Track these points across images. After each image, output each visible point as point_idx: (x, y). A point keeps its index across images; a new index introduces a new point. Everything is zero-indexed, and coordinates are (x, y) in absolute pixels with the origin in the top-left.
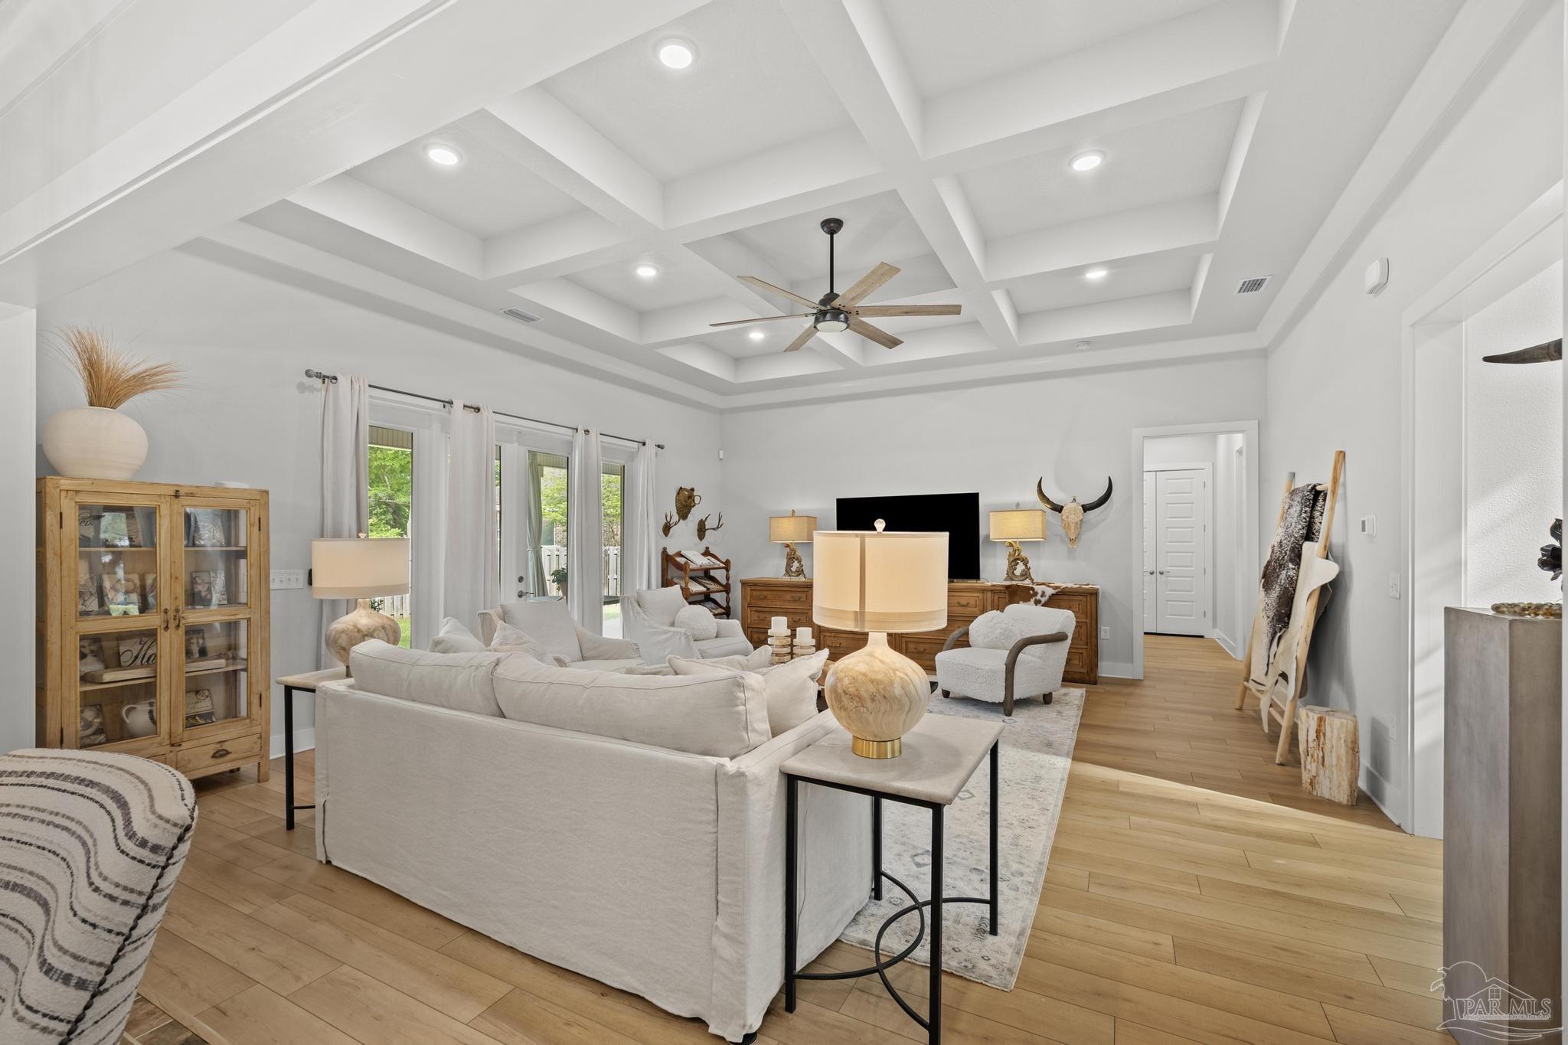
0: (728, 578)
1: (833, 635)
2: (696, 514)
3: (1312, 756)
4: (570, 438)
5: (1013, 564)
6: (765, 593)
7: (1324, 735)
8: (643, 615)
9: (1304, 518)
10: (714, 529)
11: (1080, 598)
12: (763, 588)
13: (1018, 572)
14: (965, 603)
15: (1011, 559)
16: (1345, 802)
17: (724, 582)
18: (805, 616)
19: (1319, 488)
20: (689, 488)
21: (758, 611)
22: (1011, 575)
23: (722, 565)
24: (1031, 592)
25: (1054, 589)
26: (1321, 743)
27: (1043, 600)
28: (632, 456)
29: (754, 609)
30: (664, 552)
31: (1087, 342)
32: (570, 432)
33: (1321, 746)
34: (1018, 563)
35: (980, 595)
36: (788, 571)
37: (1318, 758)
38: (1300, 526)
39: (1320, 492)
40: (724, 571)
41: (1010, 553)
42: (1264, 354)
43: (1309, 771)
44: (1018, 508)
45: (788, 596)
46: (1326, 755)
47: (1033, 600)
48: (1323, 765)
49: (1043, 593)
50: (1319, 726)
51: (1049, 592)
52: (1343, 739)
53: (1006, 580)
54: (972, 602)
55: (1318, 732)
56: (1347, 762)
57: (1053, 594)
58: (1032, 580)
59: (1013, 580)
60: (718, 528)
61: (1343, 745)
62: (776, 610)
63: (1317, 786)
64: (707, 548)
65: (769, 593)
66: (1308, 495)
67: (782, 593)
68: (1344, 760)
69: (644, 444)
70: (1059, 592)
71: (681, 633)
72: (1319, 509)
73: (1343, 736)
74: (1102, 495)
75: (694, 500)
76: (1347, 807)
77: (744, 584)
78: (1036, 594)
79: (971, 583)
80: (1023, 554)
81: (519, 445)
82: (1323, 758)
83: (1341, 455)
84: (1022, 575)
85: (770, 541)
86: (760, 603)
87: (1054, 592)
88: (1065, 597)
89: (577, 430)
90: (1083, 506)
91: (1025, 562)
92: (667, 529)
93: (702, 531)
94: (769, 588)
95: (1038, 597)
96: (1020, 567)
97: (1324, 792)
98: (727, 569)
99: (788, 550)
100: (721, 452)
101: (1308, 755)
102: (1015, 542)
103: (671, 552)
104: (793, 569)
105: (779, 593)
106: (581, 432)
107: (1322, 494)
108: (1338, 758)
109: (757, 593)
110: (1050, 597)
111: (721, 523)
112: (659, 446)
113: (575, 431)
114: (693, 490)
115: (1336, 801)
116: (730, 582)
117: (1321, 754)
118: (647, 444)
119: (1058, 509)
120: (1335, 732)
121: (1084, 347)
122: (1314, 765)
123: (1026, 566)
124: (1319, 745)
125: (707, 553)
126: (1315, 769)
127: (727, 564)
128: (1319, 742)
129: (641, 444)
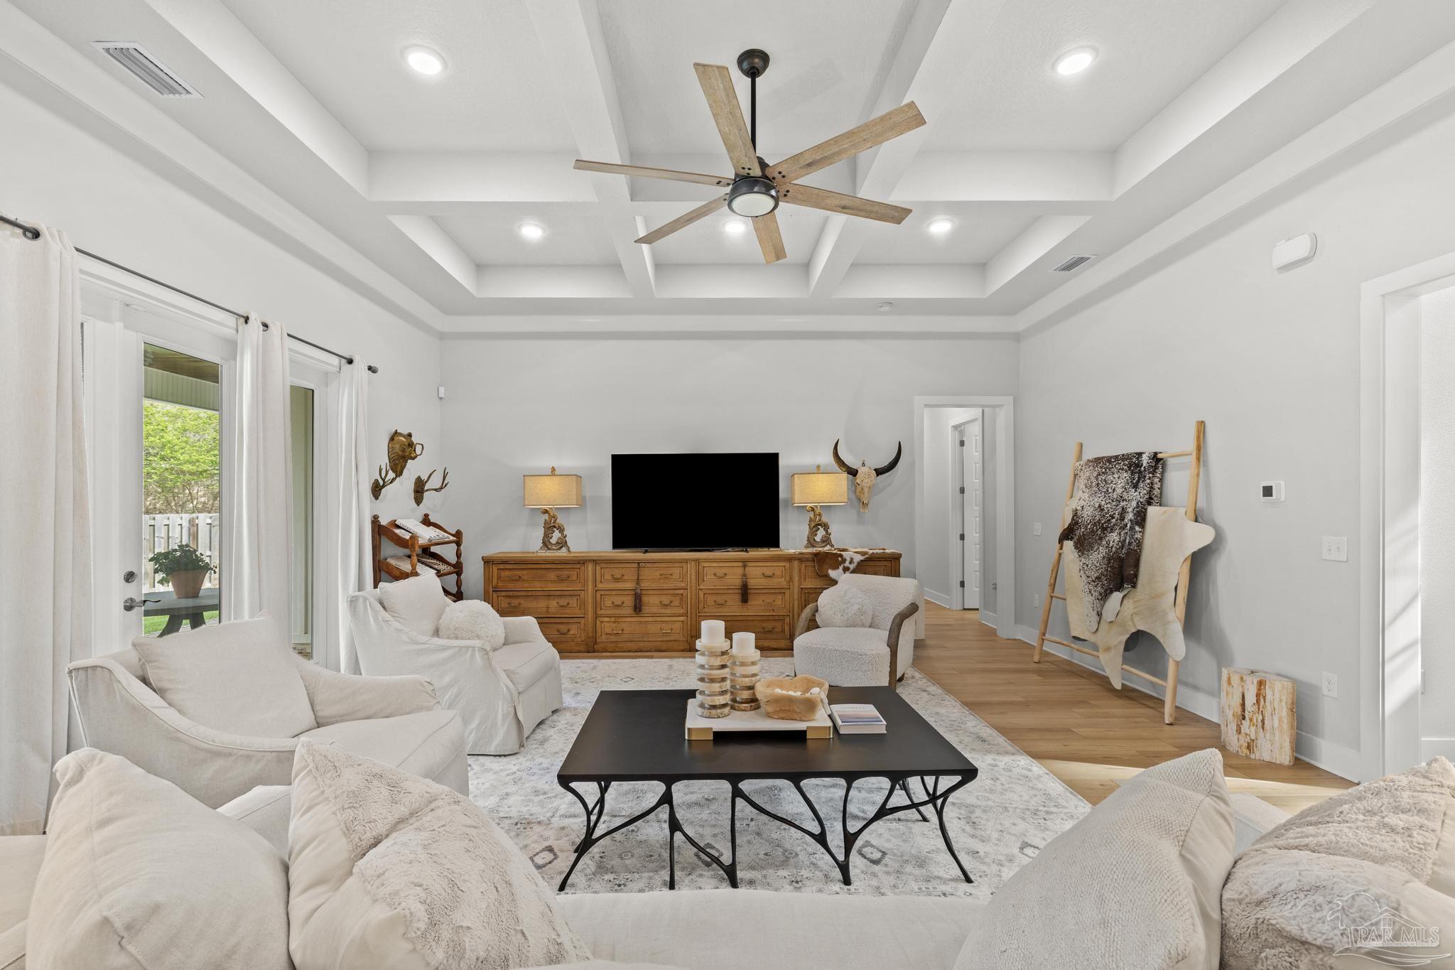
0: (459, 555)
1: (613, 619)
2: (413, 469)
3: (1251, 720)
4: (230, 332)
5: (814, 529)
6: (518, 573)
7: (1264, 698)
8: (396, 625)
9: (1148, 484)
10: (436, 490)
11: (885, 563)
12: (516, 566)
13: (818, 538)
14: (771, 574)
15: (813, 525)
16: (1287, 763)
17: (453, 560)
18: (575, 599)
19: (1159, 456)
20: (405, 432)
21: (509, 597)
22: (811, 543)
23: (452, 538)
24: (840, 559)
25: (862, 555)
26: (1261, 707)
27: (852, 567)
28: (326, 377)
29: (503, 594)
30: (375, 520)
31: (889, 303)
32: (231, 320)
33: (1261, 709)
34: (819, 529)
35: (787, 565)
36: (546, 544)
37: (1257, 721)
38: (1145, 491)
39: (1161, 459)
40: (454, 546)
41: (811, 518)
42: (1017, 337)
43: (1246, 734)
44: (819, 470)
45: (552, 575)
46: (1266, 719)
47: (841, 568)
48: (1263, 728)
49: (852, 559)
50: (1259, 689)
51: (858, 558)
52: (1284, 701)
53: (806, 547)
54: (778, 573)
55: (1258, 695)
56: (1288, 723)
57: (862, 561)
58: (832, 546)
59: (815, 547)
60: (441, 488)
61: (1284, 707)
62: (534, 593)
63: (1255, 749)
64: (426, 516)
65: (525, 572)
66: (1151, 462)
67: (544, 572)
68: (1286, 721)
69: (350, 362)
70: (867, 558)
71: (474, 648)
72: (1158, 475)
73: (1284, 698)
74: (891, 459)
75: (415, 451)
76: (1288, 767)
77: (488, 562)
78: (844, 561)
79: (773, 552)
80: (824, 519)
81: (126, 327)
82: (1263, 721)
83: (1201, 426)
84: (823, 541)
85: (524, 506)
86: (511, 586)
87: (862, 558)
88: (871, 563)
89: (247, 320)
90: (876, 470)
91: (826, 527)
92: (377, 490)
93: (419, 490)
94: (525, 566)
95: (847, 564)
96: (821, 533)
97: (1264, 755)
98: (458, 544)
99: (546, 517)
100: (442, 390)
101: (1244, 719)
102: (817, 506)
103: (384, 521)
104: (553, 541)
105: (540, 572)
106: (255, 323)
107: (1162, 462)
108: (1280, 720)
109: (507, 573)
110: (858, 563)
111: (446, 482)
112: (370, 368)
113: (242, 320)
114: (410, 435)
115: (1278, 762)
116: (462, 559)
117: (1261, 717)
118: (355, 362)
119: (853, 472)
120: (1277, 695)
121: (886, 309)
122: (1253, 729)
123: (827, 532)
124: (1259, 708)
125: (426, 521)
126: (1254, 733)
127: (458, 535)
128: (1259, 705)
129: (344, 361)
